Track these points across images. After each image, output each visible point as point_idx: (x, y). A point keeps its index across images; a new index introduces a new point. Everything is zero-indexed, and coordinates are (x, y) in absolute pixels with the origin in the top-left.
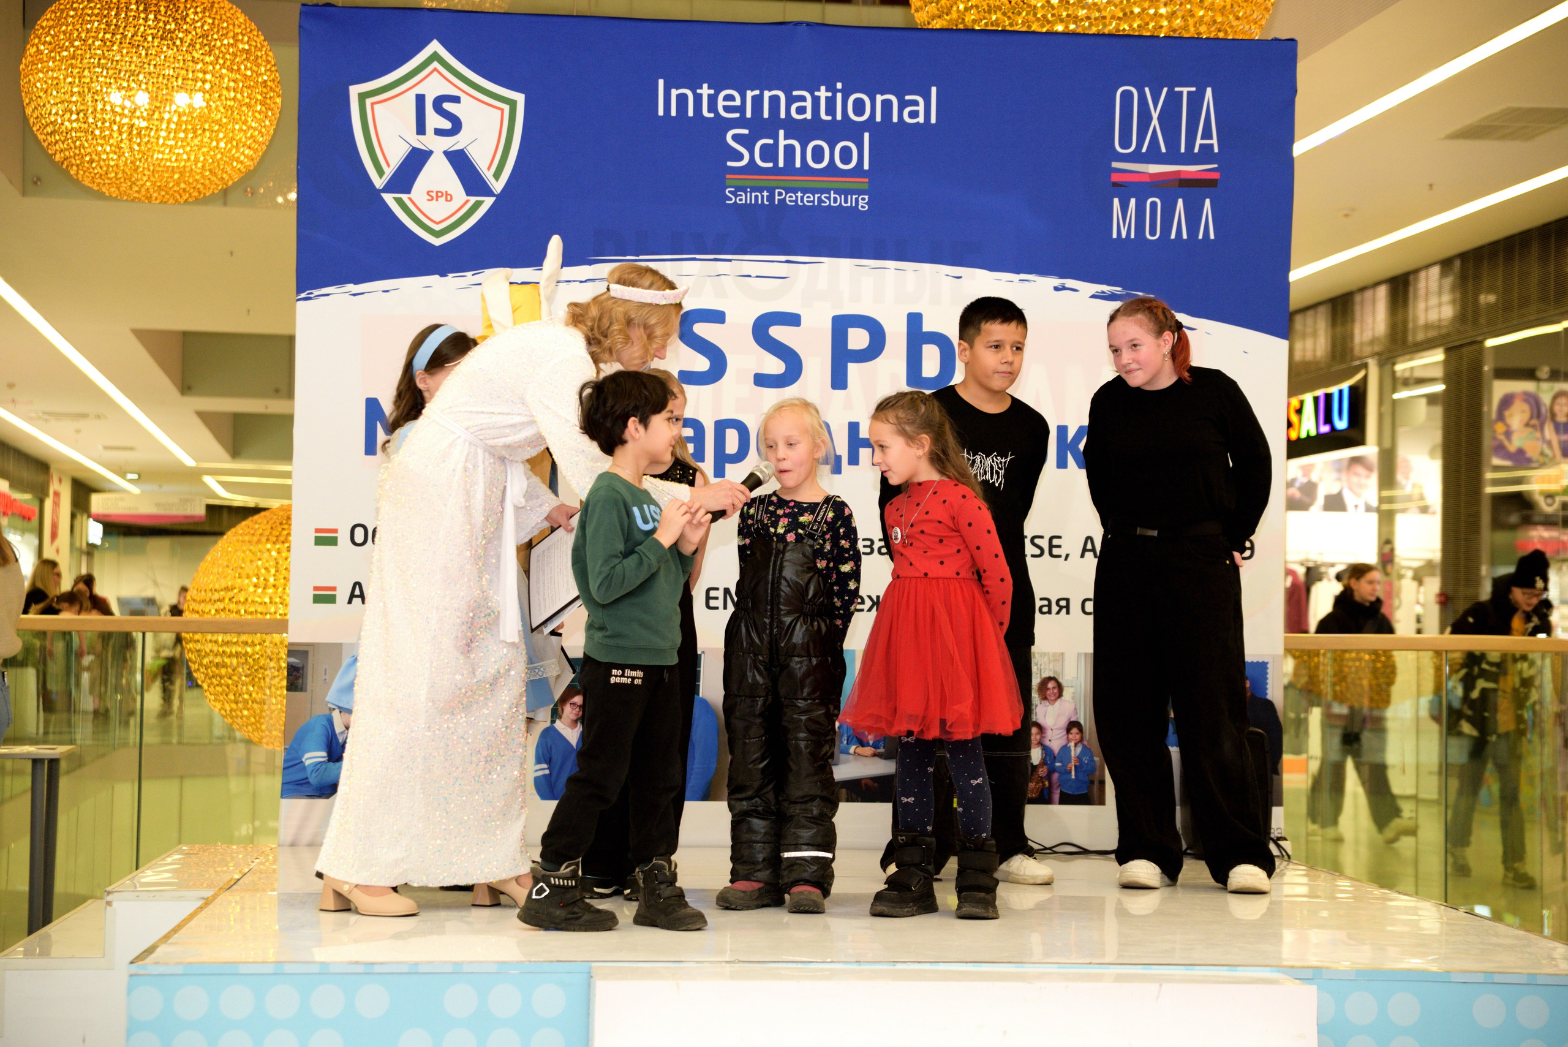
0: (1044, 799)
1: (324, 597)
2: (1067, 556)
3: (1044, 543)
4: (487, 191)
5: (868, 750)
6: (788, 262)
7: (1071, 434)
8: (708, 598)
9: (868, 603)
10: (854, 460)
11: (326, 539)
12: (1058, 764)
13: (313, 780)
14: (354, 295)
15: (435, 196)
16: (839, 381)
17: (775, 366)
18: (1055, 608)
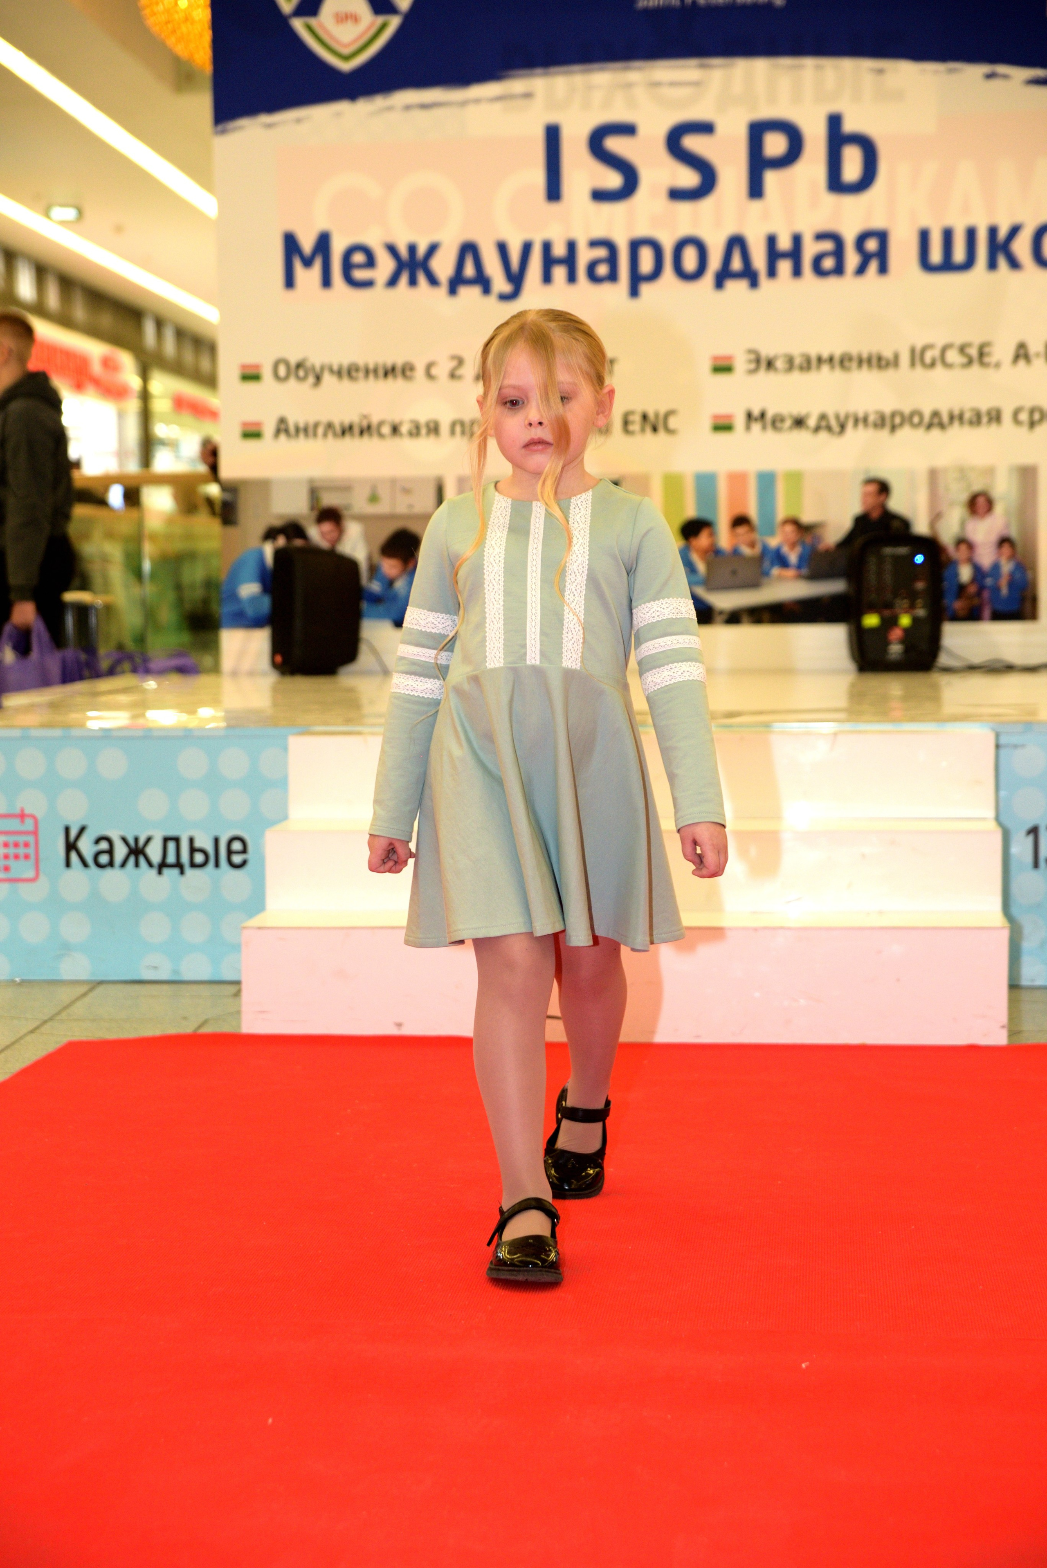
0: (973, 615)
1: (252, 433)
2: (998, 365)
3: (973, 352)
4: (391, 10)
5: (790, 573)
6: (702, 66)
7: (1002, 233)
8: (626, 423)
9: (788, 423)
10: (772, 272)
11: (250, 376)
12: (989, 581)
13: (250, 612)
14: (269, 126)
15: (344, 18)
16: (756, 190)
17: (689, 178)
18: (985, 419)
